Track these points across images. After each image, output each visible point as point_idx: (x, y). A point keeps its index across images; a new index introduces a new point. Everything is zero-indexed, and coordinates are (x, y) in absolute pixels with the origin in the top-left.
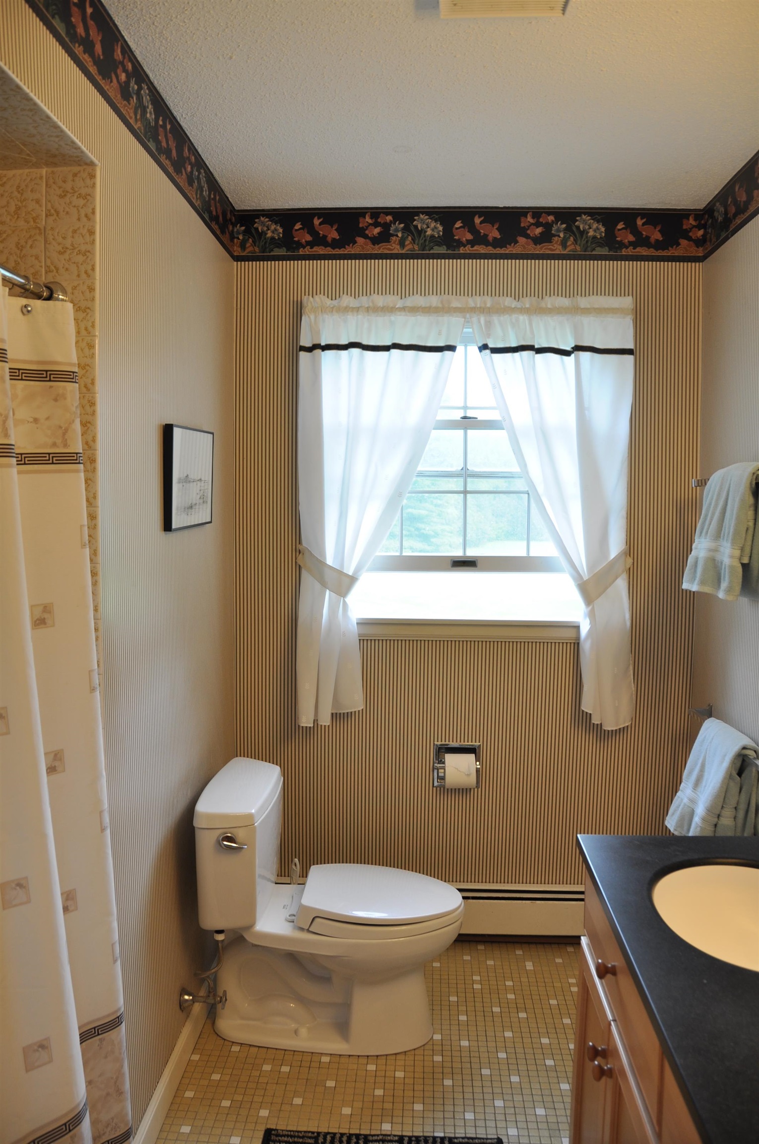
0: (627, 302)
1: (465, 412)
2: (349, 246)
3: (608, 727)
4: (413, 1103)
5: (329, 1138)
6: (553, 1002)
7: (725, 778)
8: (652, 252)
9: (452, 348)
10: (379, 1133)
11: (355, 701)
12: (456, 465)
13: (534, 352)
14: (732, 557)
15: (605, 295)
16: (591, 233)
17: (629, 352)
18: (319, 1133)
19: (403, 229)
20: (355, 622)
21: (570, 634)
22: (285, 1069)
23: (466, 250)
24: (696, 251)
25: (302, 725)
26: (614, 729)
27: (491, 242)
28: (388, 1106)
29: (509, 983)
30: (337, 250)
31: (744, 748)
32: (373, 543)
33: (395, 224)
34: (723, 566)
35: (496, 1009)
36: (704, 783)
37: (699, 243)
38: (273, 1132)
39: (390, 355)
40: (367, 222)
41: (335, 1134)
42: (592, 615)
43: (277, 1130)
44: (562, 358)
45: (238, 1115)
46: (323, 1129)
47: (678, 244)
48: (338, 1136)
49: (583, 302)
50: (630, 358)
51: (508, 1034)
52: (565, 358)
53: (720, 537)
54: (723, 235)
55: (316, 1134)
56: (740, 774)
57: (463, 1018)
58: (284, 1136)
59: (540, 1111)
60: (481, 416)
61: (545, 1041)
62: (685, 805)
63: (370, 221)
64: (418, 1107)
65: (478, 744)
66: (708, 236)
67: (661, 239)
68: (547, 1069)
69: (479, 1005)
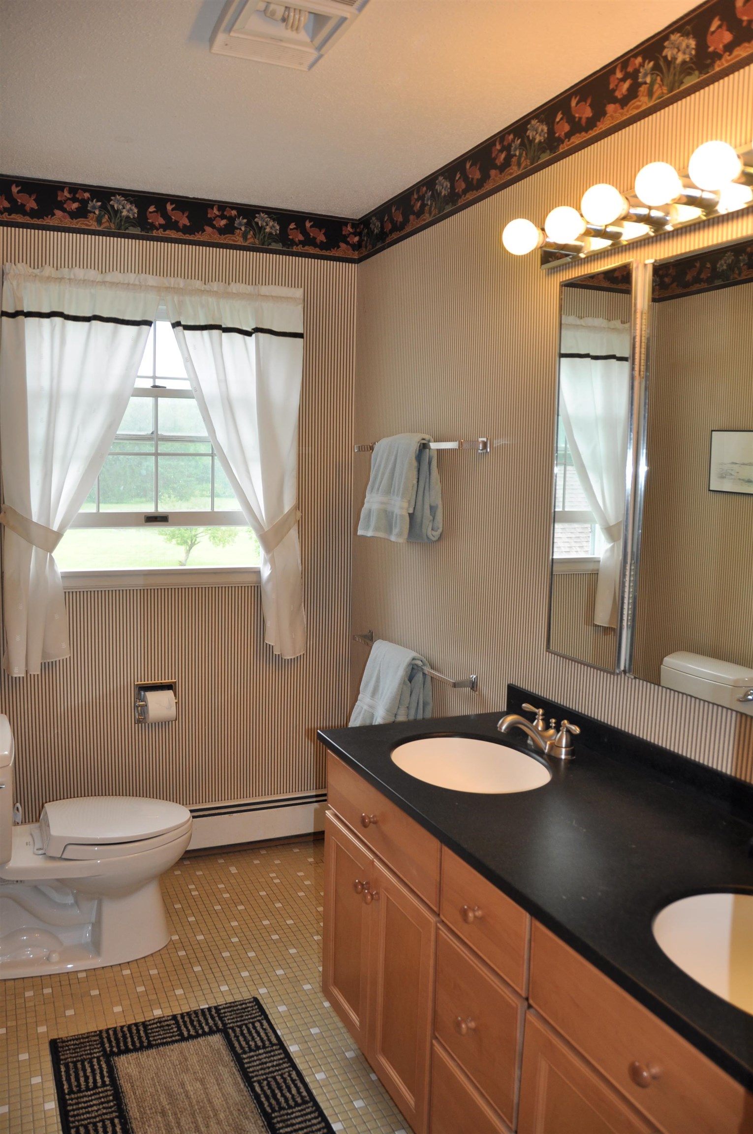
0: (299, 293)
1: (154, 382)
2: (47, 217)
3: (288, 657)
4: (174, 990)
5: (111, 1032)
6: (263, 893)
7: (400, 684)
8: (317, 251)
9: (148, 323)
10: (153, 1018)
11: (62, 650)
12: (148, 430)
13: (221, 331)
14: (401, 508)
15: (275, 284)
16: (268, 230)
17: (300, 336)
18: (101, 1031)
19: (101, 207)
20: (60, 575)
21: (252, 578)
22: (47, 991)
23: (158, 234)
24: (353, 254)
25: (15, 676)
26: (293, 657)
27: (181, 228)
28: (154, 997)
29: (221, 886)
30: (36, 219)
31: (414, 659)
32: (76, 501)
33: (92, 201)
34: (394, 516)
35: (217, 907)
36: (380, 691)
37: (357, 247)
38: (58, 1041)
39: (90, 325)
40: (66, 196)
41: (115, 1028)
42: (272, 561)
43: (62, 1038)
44: (244, 338)
45: (17, 1037)
46: (103, 1027)
47: (339, 247)
48: (119, 1029)
49: (265, 290)
50: (300, 341)
51: (234, 924)
52: (247, 338)
53: (390, 493)
54: (379, 245)
55: (98, 1032)
56: (410, 680)
57: (191, 919)
58: (70, 1040)
59: (280, 972)
60: (170, 385)
61: (266, 922)
62: (366, 711)
63: (68, 196)
64: (179, 992)
65: (173, 680)
66: (364, 243)
67: (325, 241)
68: (274, 942)
69: (202, 907)
